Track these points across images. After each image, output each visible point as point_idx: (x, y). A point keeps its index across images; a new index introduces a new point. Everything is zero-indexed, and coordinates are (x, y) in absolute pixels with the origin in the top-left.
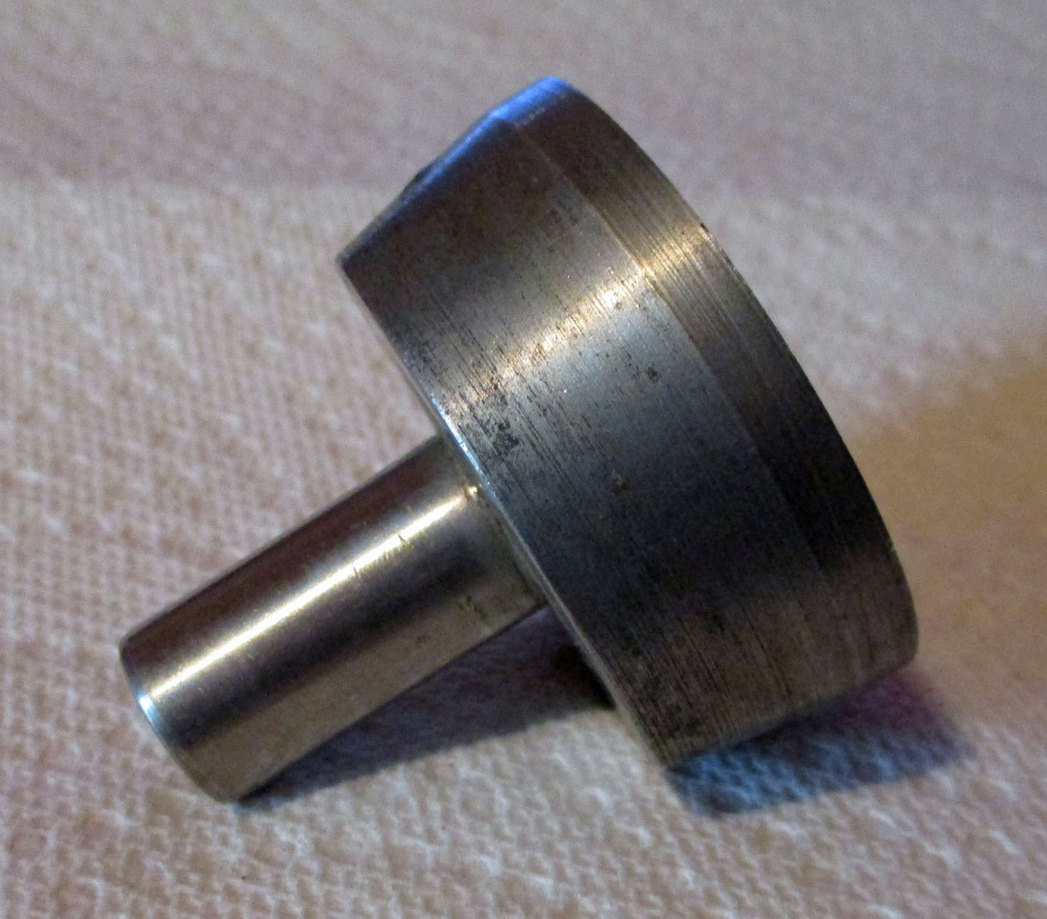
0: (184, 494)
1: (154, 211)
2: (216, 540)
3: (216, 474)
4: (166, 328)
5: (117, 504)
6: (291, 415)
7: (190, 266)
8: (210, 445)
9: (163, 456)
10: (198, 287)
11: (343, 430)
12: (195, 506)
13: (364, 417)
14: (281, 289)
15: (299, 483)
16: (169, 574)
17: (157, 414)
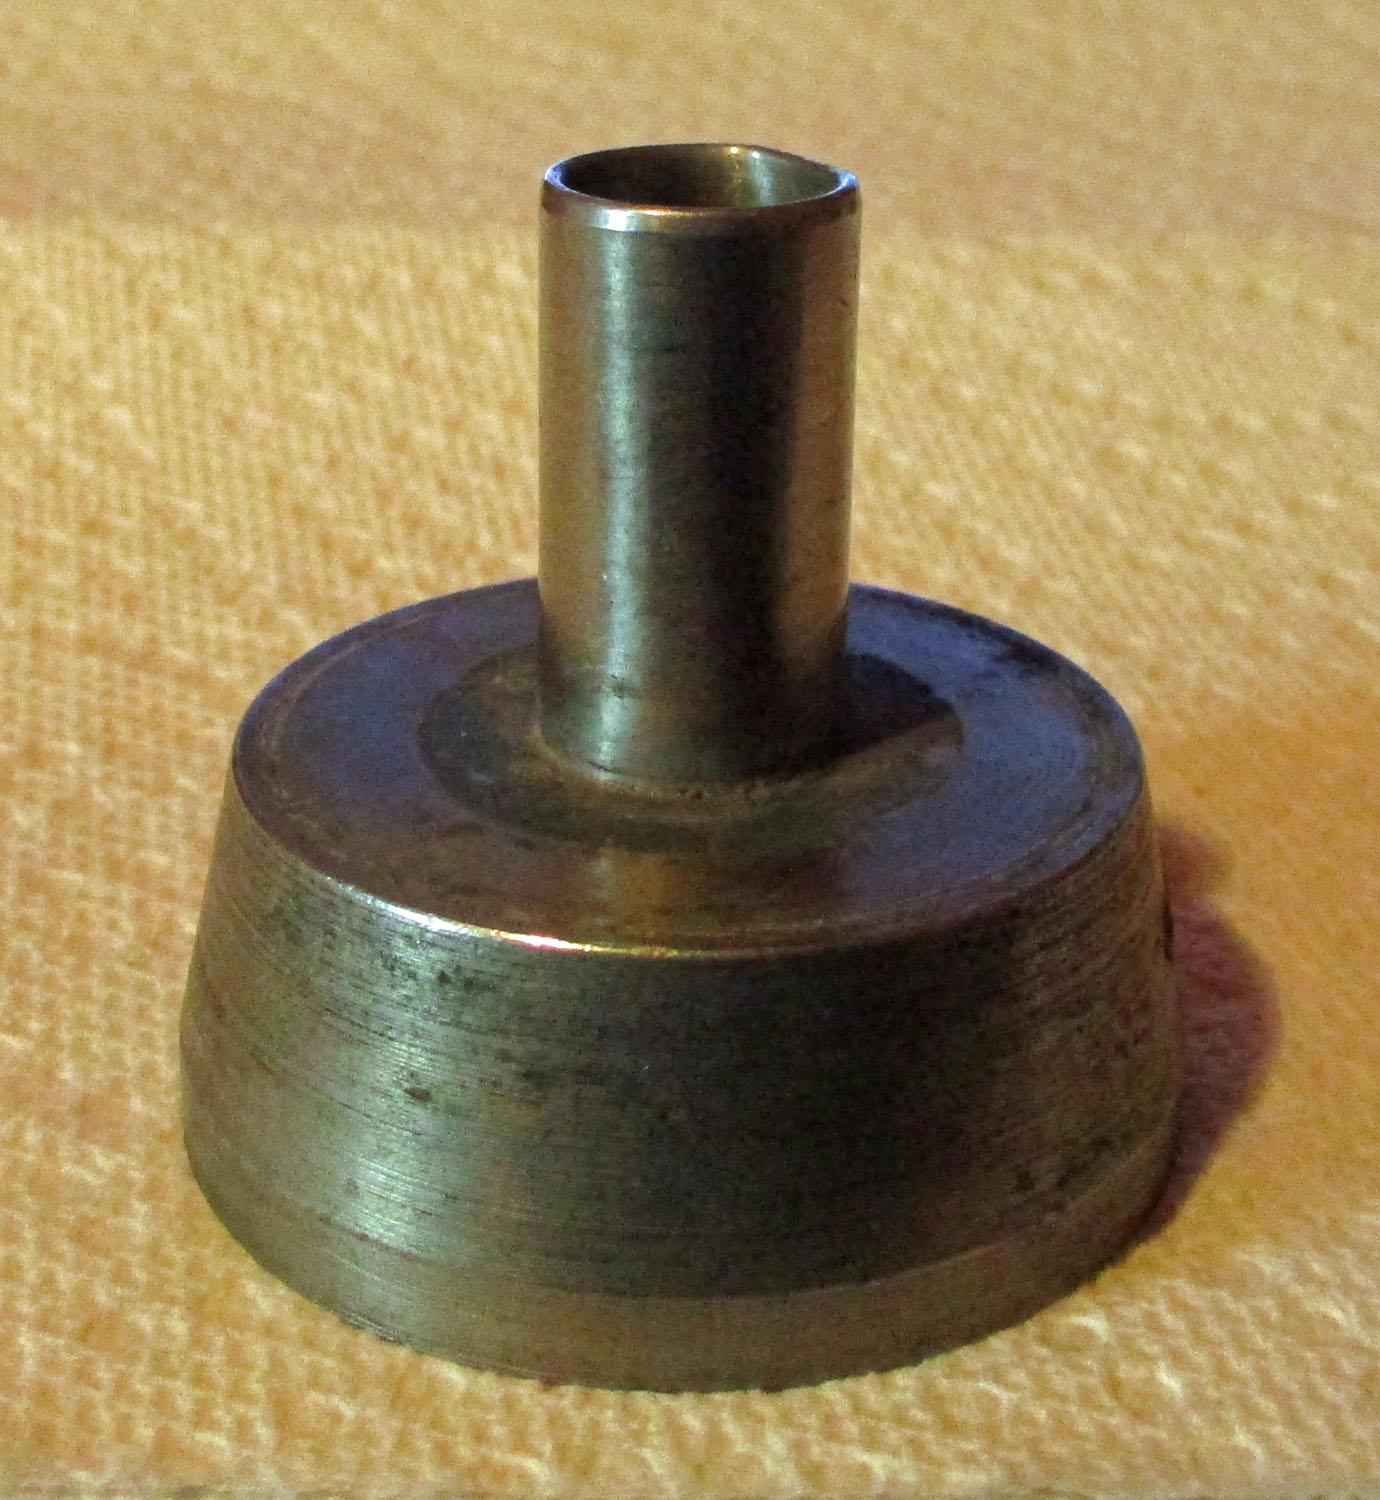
0: (119, 589)
1: (112, 254)
2: (153, 639)
3: (162, 568)
4: (116, 396)
5: (28, 599)
6: (274, 503)
7: (156, 320)
8: (159, 535)
9: (95, 546)
10: (165, 349)
11: (340, 520)
12: (130, 603)
13: (371, 505)
14: (276, 349)
15: (273, 578)
16: (86, 672)
17: (93, 498)
